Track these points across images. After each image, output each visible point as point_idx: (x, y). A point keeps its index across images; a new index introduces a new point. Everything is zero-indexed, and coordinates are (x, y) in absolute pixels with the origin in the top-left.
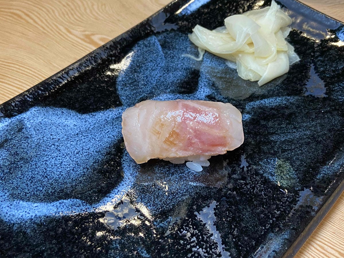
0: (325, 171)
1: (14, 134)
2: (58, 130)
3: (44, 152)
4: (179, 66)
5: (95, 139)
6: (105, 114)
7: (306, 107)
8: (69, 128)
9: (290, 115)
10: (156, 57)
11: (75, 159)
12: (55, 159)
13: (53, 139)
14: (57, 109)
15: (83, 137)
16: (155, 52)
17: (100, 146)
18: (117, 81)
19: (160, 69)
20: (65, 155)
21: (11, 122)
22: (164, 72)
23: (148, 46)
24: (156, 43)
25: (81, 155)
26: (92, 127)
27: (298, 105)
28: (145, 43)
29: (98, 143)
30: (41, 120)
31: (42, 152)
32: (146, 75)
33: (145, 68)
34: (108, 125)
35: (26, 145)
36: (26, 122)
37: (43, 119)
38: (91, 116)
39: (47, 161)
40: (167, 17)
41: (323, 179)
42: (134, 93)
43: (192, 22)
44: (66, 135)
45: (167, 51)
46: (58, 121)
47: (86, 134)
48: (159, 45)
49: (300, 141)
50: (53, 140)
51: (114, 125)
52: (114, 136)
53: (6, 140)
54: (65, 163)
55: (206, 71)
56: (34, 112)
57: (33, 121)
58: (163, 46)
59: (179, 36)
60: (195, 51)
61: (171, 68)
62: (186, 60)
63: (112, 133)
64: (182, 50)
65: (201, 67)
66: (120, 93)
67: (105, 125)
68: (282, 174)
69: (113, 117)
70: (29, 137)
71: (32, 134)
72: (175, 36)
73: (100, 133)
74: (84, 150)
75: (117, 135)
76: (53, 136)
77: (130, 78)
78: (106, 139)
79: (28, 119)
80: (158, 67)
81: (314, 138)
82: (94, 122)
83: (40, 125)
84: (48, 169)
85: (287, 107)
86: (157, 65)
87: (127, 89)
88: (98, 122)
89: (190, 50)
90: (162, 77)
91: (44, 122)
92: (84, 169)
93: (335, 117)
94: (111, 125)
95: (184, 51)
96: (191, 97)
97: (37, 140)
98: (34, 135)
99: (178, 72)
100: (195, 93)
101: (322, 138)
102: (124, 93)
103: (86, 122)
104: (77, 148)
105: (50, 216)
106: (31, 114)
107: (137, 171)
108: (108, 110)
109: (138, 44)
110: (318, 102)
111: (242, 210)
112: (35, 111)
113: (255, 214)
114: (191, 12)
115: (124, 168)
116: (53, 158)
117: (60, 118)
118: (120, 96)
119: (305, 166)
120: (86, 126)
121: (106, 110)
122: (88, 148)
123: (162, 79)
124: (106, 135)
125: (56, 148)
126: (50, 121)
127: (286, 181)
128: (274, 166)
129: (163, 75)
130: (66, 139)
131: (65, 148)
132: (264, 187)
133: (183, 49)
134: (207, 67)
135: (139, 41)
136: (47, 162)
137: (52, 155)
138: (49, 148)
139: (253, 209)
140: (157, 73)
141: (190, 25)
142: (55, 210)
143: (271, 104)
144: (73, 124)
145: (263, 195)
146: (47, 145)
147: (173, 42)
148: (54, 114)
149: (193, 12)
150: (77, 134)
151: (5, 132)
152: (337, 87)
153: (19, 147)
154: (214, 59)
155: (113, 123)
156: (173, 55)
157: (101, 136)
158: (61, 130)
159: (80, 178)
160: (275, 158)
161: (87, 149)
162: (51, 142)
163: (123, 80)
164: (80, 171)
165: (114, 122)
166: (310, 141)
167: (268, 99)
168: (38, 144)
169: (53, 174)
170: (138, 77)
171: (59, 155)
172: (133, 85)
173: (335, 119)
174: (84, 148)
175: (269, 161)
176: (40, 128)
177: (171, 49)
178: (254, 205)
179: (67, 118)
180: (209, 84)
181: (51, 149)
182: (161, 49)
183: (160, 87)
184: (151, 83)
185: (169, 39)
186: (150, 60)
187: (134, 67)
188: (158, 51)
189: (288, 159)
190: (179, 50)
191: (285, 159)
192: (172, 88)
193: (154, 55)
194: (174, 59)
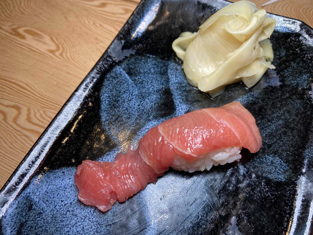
0: (309, 156)
1: (26, 214)
2: (66, 194)
3: (62, 223)
4: (151, 89)
6: (104, 160)
7: (270, 98)
9: (260, 109)
10: (127, 86)
11: (94, 219)
12: (76, 226)
13: (65, 205)
14: (57, 170)
16: (124, 82)
18: (102, 122)
19: (136, 97)
20: (83, 218)
21: (18, 202)
22: (141, 100)
23: (116, 77)
24: (122, 73)
27: (262, 98)
28: (112, 75)
30: (46, 189)
31: (60, 224)
32: (126, 107)
33: (122, 101)
35: (42, 222)
36: (32, 197)
37: (47, 187)
39: (68, 231)
40: (123, 44)
43: (145, 43)
45: (134, 77)
46: (63, 184)
48: (125, 73)
50: (66, 206)
53: (21, 225)
54: (87, 227)
55: (176, 88)
57: (39, 193)
58: (129, 74)
59: (139, 60)
60: (159, 71)
61: (145, 94)
62: (155, 82)
64: (147, 73)
65: (170, 85)
66: (109, 133)
68: (277, 169)
70: (42, 211)
71: (43, 208)
72: (136, 60)
76: (64, 202)
77: (113, 115)
79: (33, 193)
81: (288, 126)
83: (47, 195)
85: (254, 103)
86: (132, 95)
87: (114, 127)
89: (154, 70)
90: (141, 105)
91: (50, 189)
92: (106, 226)
95: (149, 73)
97: (51, 212)
98: (46, 208)
99: (152, 96)
100: (175, 112)
106: (34, 186)
108: (105, 155)
109: (106, 78)
110: (277, 91)
113: (271, 217)
116: (73, 226)
117: (63, 180)
118: (110, 137)
119: (292, 156)
121: (103, 156)
123: (142, 108)
125: (72, 213)
126: (55, 187)
127: (282, 176)
128: (268, 163)
129: (140, 103)
131: (80, 211)
132: (267, 188)
133: (147, 71)
134: (175, 83)
135: (106, 75)
136: (69, 233)
137: (71, 223)
138: (65, 216)
139: (268, 212)
141: (145, 46)
145: (270, 196)
146: (62, 214)
147: (137, 67)
148: (56, 177)
151: (17, 216)
153: (37, 226)
156: (141, 80)
158: (69, 192)
160: (265, 155)
162: (64, 210)
163: (107, 119)
164: (104, 230)
166: (285, 130)
168: (53, 216)
170: (119, 112)
172: (117, 121)
173: (296, 103)
175: (261, 161)
176: (49, 197)
177: (137, 74)
178: (267, 208)
179: (70, 177)
180: (183, 100)
181: (68, 217)
182: (128, 77)
183: (143, 116)
184: (133, 114)
185: (132, 65)
186: (123, 92)
187: (111, 103)
188: (126, 80)
189: (275, 153)
190: (144, 74)
191: (273, 154)
192: (154, 114)
193: (125, 85)
194: (144, 84)
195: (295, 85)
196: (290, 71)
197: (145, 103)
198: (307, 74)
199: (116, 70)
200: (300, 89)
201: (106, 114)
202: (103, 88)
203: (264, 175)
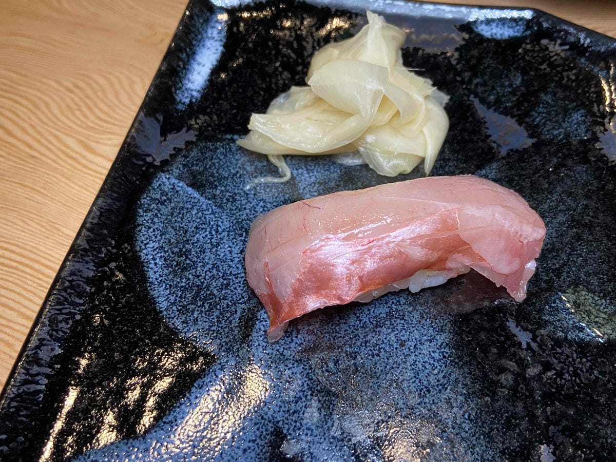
7: (523, 175)
10: (200, 213)
16: (190, 206)
18: (161, 312)
19: (228, 235)
22: (243, 238)
23: (165, 200)
24: (178, 186)
28: (153, 196)
32: (210, 263)
33: (198, 250)
40: (162, 123)
42: (218, 317)
43: (214, 110)
45: (211, 191)
48: (186, 186)
49: (565, 240)
58: (196, 185)
59: (211, 150)
60: (264, 166)
62: (263, 191)
64: (238, 175)
65: (301, 191)
66: (189, 334)
68: (592, 317)
72: (202, 153)
77: (184, 289)
80: (220, 234)
81: (579, 222)
86: (217, 231)
87: (195, 316)
89: (253, 167)
93: (575, 170)
95: (244, 175)
102: (198, 330)
109: (140, 206)
110: (531, 157)
111: (596, 431)
118: (194, 343)
119: (609, 281)
127: (608, 326)
132: (588, 361)
133: (238, 172)
134: (311, 185)
135: (139, 199)
141: (215, 117)
145: (600, 376)
147: (210, 168)
154: (310, 164)
156: (229, 194)
160: (557, 294)
163: (172, 301)
166: (577, 232)
170: (198, 277)
172: (200, 300)
175: (553, 307)
177: (216, 183)
178: (604, 405)
182: (196, 194)
184: (235, 275)
185: (197, 165)
186: (193, 229)
187: (172, 261)
188: (193, 200)
189: (576, 284)
190: (232, 178)
191: (572, 287)
193: (194, 213)
194: (239, 202)
195: (561, 137)
196: (544, 113)
198: (579, 110)
199: (160, 182)
200: (575, 143)
201: (166, 289)
202: (139, 231)
203: (570, 336)
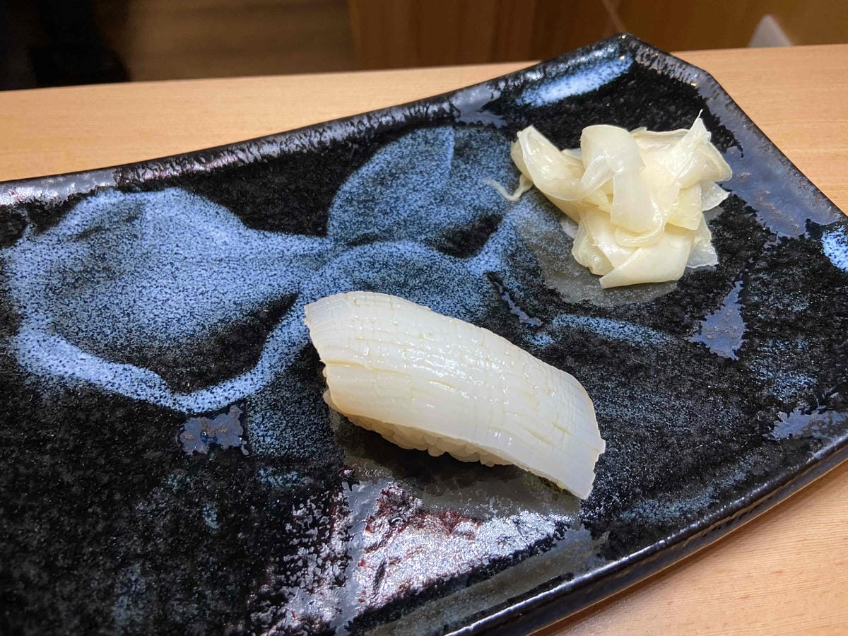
1: (118, 222)
2: (192, 242)
3: (148, 272)
4: (468, 198)
5: (245, 280)
6: (287, 240)
7: (680, 366)
8: (213, 244)
9: (638, 368)
10: (435, 167)
11: (193, 302)
12: (160, 290)
13: (176, 253)
14: (212, 204)
15: (227, 269)
16: (436, 159)
17: (246, 295)
18: (340, 190)
19: (429, 192)
20: (181, 289)
21: (124, 200)
22: (433, 201)
23: (430, 143)
24: (448, 143)
25: (207, 299)
26: (252, 256)
27: (664, 354)
28: (428, 135)
29: (246, 288)
30: (173, 215)
31: (145, 270)
32: (398, 195)
33: (403, 183)
34: (281, 263)
35: (126, 248)
36: (147, 209)
37: (178, 213)
38: (262, 236)
39: (144, 287)
40: (493, 99)
41: (629, 524)
42: (358, 221)
44: (200, 255)
45: (461, 162)
46: (201, 226)
47: (235, 266)
48: (452, 147)
49: (628, 429)
50: (175, 256)
51: (292, 268)
52: (280, 286)
53: (97, 227)
54: (173, 304)
55: (514, 224)
56: (172, 197)
57: (160, 212)
58: (459, 152)
59: (498, 142)
60: (513, 180)
61: (451, 197)
62: (487, 191)
63: (279, 279)
64: (490, 170)
65: (509, 214)
66: (334, 213)
67: (276, 262)
69: (298, 251)
70: (140, 236)
71: (145, 233)
72: (491, 139)
73: (259, 272)
74: (216, 292)
75: (287, 286)
76: (179, 248)
77: (366, 192)
78: (264, 286)
79: (153, 205)
80: (427, 187)
82: (260, 250)
83: (167, 223)
84: (139, 303)
85: (637, 350)
86: (428, 184)
87: (350, 209)
88: (267, 251)
89: (506, 174)
90: (425, 209)
91: (178, 219)
92: (197, 325)
93: (729, 408)
94: (287, 264)
95: (493, 173)
96: (456, 265)
97: (150, 246)
98: (149, 236)
99: (459, 208)
100: (470, 259)
101: (678, 441)
102: (340, 216)
103: (246, 244)
104: (207, 284)
105: (96, 385)
106: (163, 198)
107: (284, 364)
108: (296, 236)
109: (414, 133)
112: (173, 195)
114: (544, 102)
115: (266, 350)
116: (157, 287)
117: (207, 221)
118: (329, 219)
120: (243, 251)
121: (292, 235)
122: (225, 291)
123: (422, 213)
124: (268, 280)
125: (173, 271)
126: (188, 221)
129: (429, 205)
130: (198, 262)
131: (186, 277)
133: (492, 168)
134: (520, 217)
135: (419, 129)
136: (143, 290)
137: (159, 281)
138: (160, 266)
140: (420, 198)
142: (110, 378)
143: (607, 333)
144: (223, 241)
146: (161, 261)
149: (549, 103)
150: (221, 260)
151: (104, 215)
152: (768, 347)
153: (114, 247)
154: (543, 207)
155: (291, 263)
156: (467, 174)
157: (258, 277)
158: (198, 243)
159: (182, 338)
161: (222, 292)
162: (169, 258)
163: (352, 191)
164: (189, 326)
165: (293, 261)
167: (609, 321)
168: (147, 253)
169: (142, 314)
170: (382, 194)
171: (171, 285)
172: (364, 205)
173: (727, 412)
174: (219, 288)
176: (166, 227)
177: (471, 162)
179: (219, 226)
180: (505, 250)
181: (163, 270)
182: (450, 156)
183: (411, 227)
184: (398, 213)
185: (477, 142)
186: (419, 171)
187: (383, 174)
188: (443, 157)
190: (484, 168)
192: (431, 236)
193: (433, 164)
194: (464, 183)
195: (762, 378)
197: (435, 211)
199: (443, 131)
200: (765, 393)
201: (359, 183)
202: (394, 144)
